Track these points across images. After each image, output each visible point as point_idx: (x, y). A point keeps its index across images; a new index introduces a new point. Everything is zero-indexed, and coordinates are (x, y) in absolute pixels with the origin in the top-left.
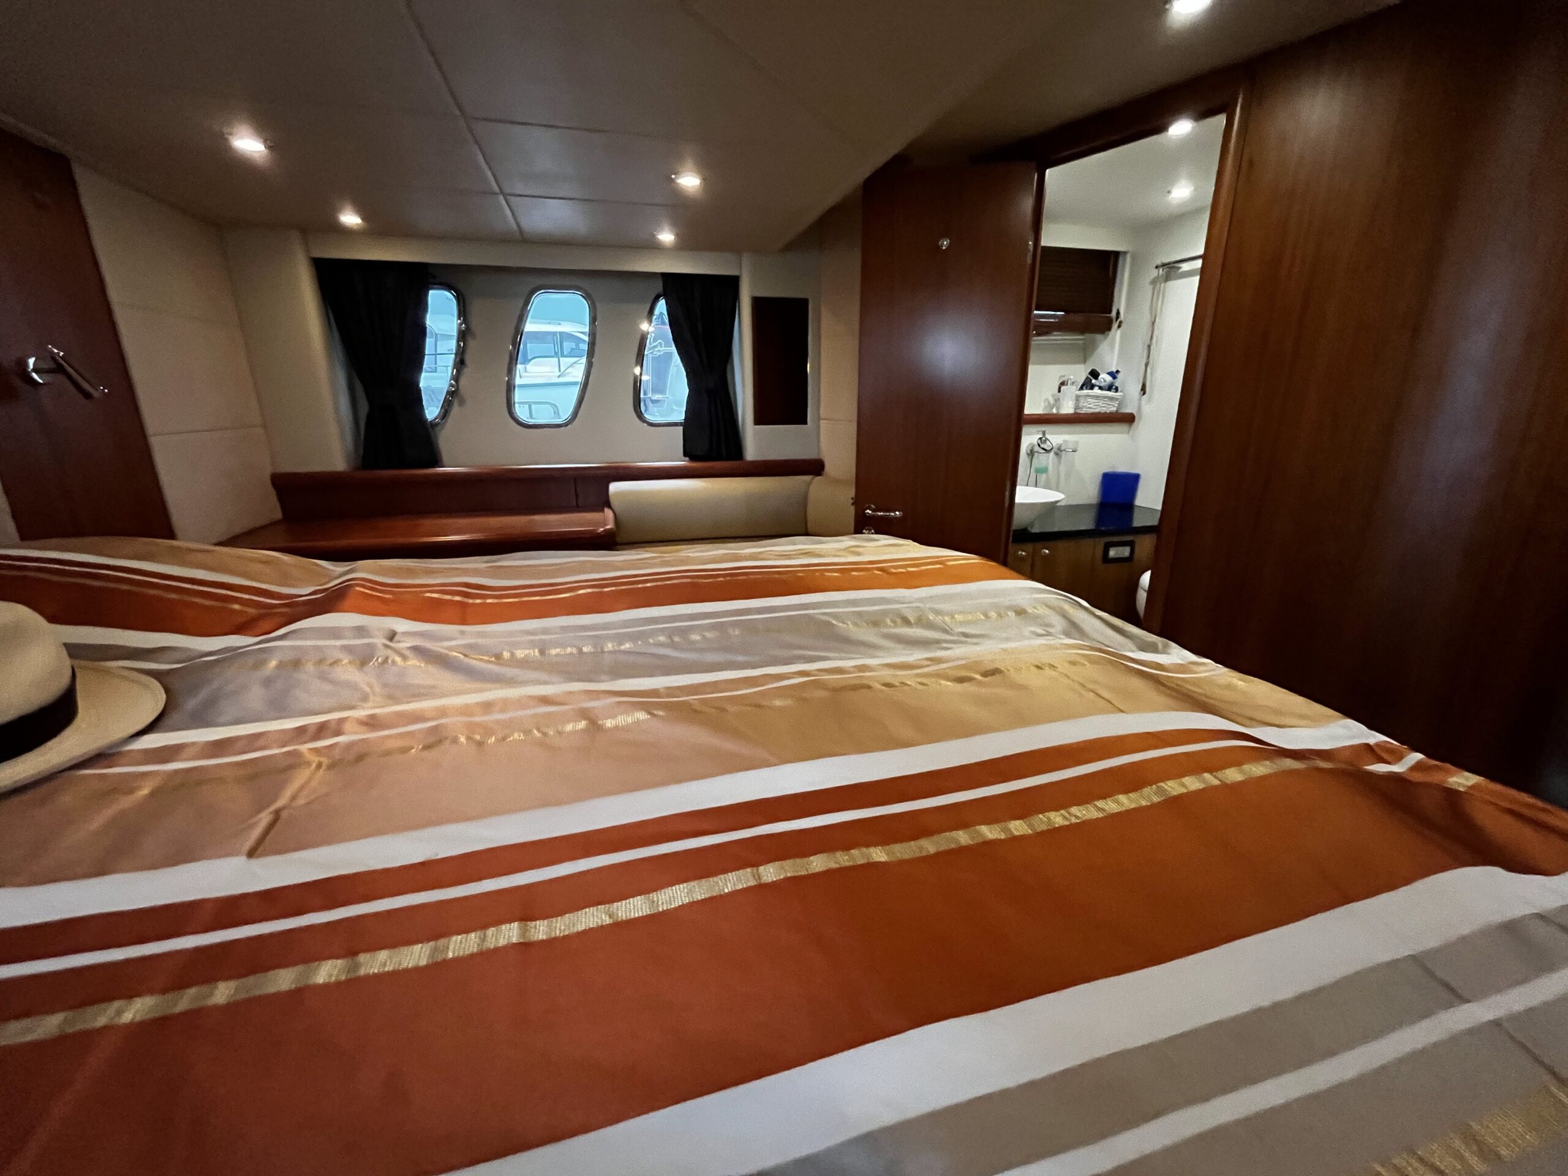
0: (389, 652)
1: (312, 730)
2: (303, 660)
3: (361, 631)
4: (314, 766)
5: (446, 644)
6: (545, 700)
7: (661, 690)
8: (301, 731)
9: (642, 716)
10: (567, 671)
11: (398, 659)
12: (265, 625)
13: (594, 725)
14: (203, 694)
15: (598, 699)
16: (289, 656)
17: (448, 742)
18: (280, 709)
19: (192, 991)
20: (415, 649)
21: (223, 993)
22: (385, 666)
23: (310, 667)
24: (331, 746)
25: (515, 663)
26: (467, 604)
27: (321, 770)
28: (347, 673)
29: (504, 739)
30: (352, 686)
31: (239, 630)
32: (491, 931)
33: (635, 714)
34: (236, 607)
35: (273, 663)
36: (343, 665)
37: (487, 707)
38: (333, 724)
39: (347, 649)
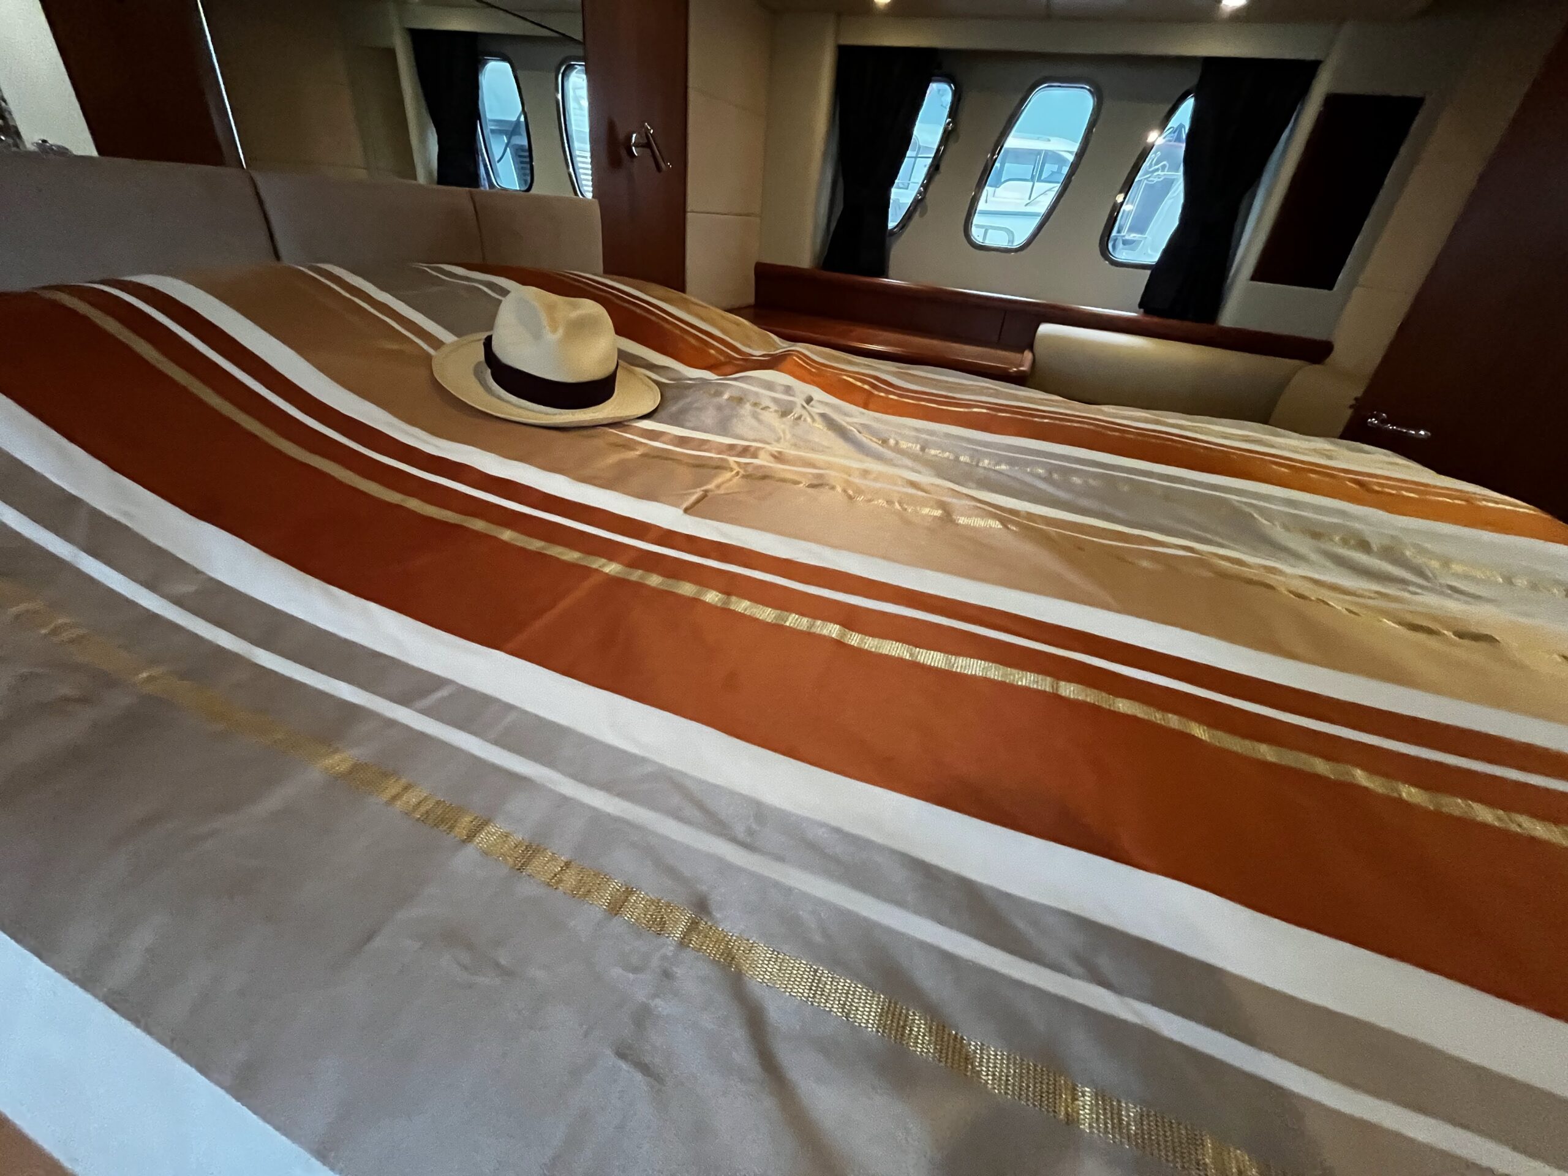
0: (804, 413)
1: (739, 449)
2: (745, 400)
3: (788, 390)
4: (734, 472)
5: (849, 419)
6: (913, 484)
7: (1022, 513)
8: (731, 447)
9: (996, 524)
10: (939, 469)
11: (809, 420)
12: (728, 369)
13: (948, 516)
14: (680, 404)
15: (960, 499)
16: (736, 394)
17: (827, 487)
18: (723, 428)
19: (640, 572)
20: (823, 416)
21: (655, 580)
22: (799, 422)
23: (748, 407)
24: (748, 464)
25: (897, 449)
26: (872, 393)
27: (738, 477)
28: (770, 417)
29: (870, 501)
30: (772, 429)
31: (709, 368)
32: (819, 622)
33: (990, 521)
34: (712, 352)
35: (726, 396)
36: (769, 412)
37: (865, 473)
38: (752, 450)
39: (775, 400)
